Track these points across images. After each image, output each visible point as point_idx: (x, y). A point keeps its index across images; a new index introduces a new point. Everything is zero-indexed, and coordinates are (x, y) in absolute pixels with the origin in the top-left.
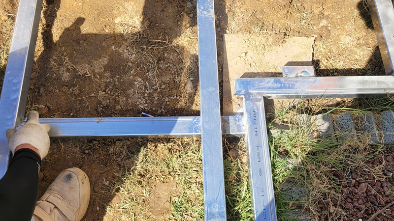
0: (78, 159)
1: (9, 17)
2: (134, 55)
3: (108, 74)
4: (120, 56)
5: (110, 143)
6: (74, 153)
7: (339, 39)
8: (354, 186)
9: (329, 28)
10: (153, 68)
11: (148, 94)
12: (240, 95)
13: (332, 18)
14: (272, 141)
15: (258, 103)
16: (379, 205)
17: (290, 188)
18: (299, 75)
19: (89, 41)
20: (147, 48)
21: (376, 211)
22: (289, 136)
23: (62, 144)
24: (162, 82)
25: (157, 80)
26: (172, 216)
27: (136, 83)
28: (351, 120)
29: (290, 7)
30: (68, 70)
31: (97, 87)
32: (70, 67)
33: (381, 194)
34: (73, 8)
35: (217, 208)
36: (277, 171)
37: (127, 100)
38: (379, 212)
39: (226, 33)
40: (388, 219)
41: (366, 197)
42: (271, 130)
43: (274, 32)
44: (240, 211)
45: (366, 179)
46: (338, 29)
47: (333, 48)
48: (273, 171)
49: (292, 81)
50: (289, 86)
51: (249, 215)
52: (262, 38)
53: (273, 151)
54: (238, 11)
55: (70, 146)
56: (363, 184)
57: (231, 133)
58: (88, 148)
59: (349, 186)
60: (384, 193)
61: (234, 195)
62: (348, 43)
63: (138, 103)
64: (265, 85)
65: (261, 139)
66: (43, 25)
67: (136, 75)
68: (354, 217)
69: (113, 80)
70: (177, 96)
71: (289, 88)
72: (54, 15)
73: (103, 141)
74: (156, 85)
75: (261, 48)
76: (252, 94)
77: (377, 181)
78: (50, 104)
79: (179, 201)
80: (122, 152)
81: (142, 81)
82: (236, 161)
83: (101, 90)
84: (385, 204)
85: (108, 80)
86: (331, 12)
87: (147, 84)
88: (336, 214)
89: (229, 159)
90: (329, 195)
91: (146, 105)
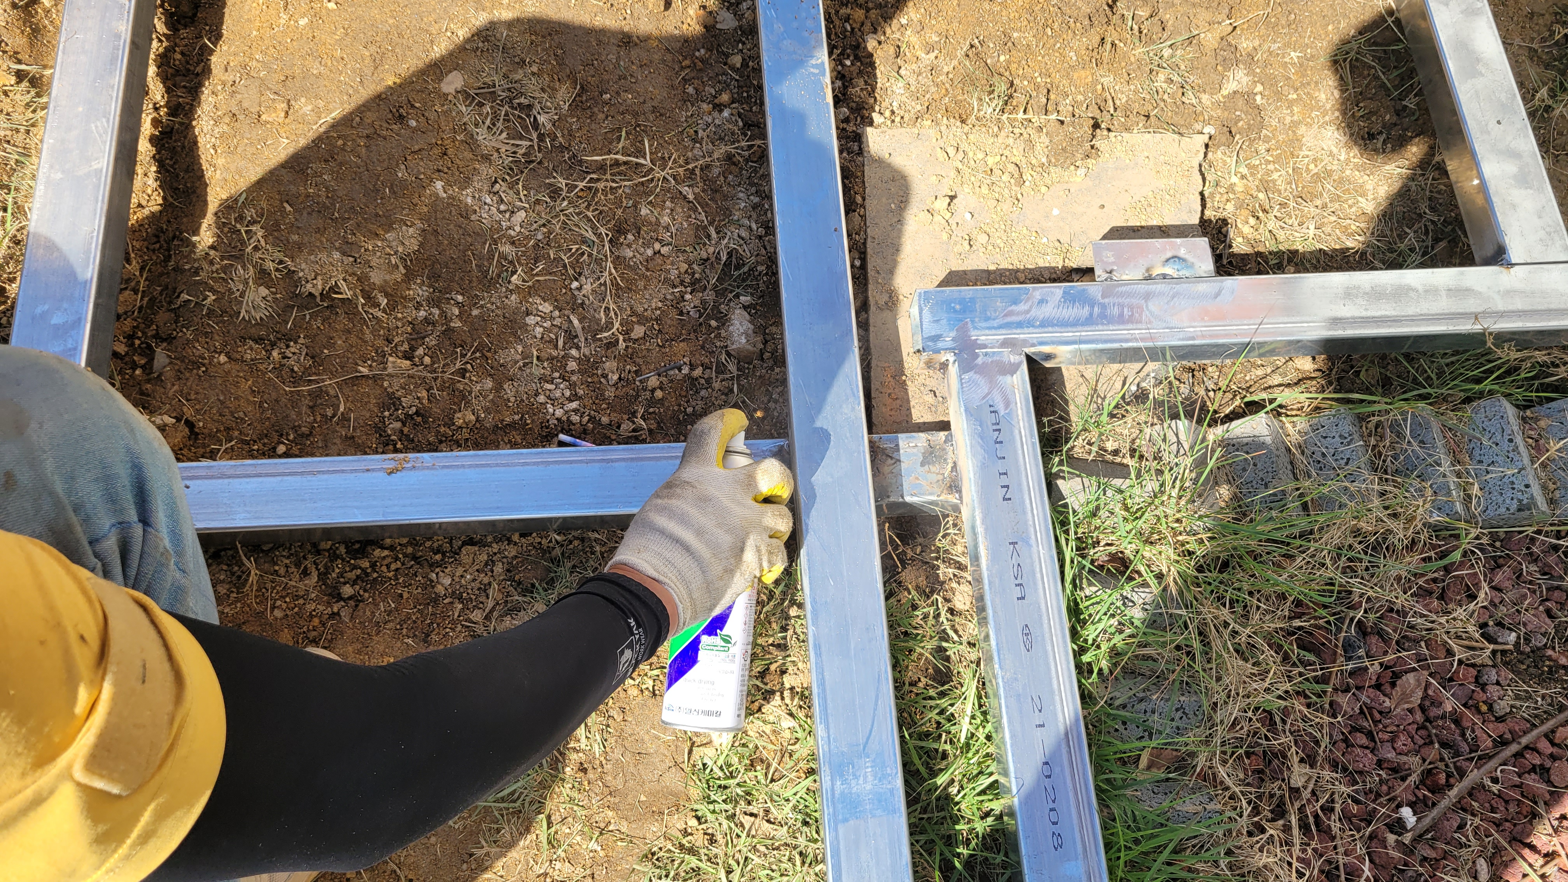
0: (316, 621)
1: (20, 76)
2: (522, 214)
3: (419, 291)
4: (467, 218)
5: (438, 557)
6: (298, 597)
7: (1295, 142)
8: (1378, 686)
9: (1258, 98)
10: (598, 262)
11: (579, 361)
12: (937, 351)
13: (1267, 64)
14: (1064, 523)
15: (1008, 377)
16: (1471, 751)
17: (1141, 695)
18: (1155, 273)
19: (341, 164)
20: (571, 188)
21: (1462, 774)
22: (1129, 502)
23: (250, 564)
24: (634, 313)
25: (612, 306)
26: (693, 822)
27: (531, 320)
28: (1356, 436)
29: (1108, 23)
30: (263, 276)
31: (379, 342)
32: (270, 266)
33: (1479, 712)
34: (273, 37)
35: (870, 778)
36: (1090, 633)
37: (498, 387)
38: (1474, 776)
39: (871, 123)
40: (1507, 802)
41: (1423, 727)
42: (1060, 482)
43: (1054, 117)
44: (953, 790)
45: (1420, 659)
46: (1290, 104)
47: (1275, 176)
48: (1074, 634)
49: (1129, 295)
50: (1121, 315)
51: (987, 806)
52: (1011, 141)
53: (1072, 562)
54: (914, 39)
55: (282, 571)
56: (1411, 678)
57: (908, 499)
58: (352, 575)
59: (1358, 688)
60: (1491, 708)
61: (927, 735)
62: (1331, 154)
63: (542, 399)
64: (1033, 313)
65: (1024, 512)
66: (156, 109)
67: (532, 291)
68: (1383, 800)
69: (443, 313)
70: (692, 367)
71: (1121, 320)
72: (199, 69)
73: (410, 550)
74: (609, 325)
75: (1006, 178)
76: (985, 346)
77: (1460, 662)
78: (197, 411)
79: (720, 762)
80: (484, 589)
81: (557, 313)
82: (932, 604)
83: (394, 352)
84: (1495, 746)
85: (422, 313)
86: (1263, 39)
87: (576, 322)
88: (1313, 793)
89: (905, 596)
90: (1284, 722)
91: (574, 405)
